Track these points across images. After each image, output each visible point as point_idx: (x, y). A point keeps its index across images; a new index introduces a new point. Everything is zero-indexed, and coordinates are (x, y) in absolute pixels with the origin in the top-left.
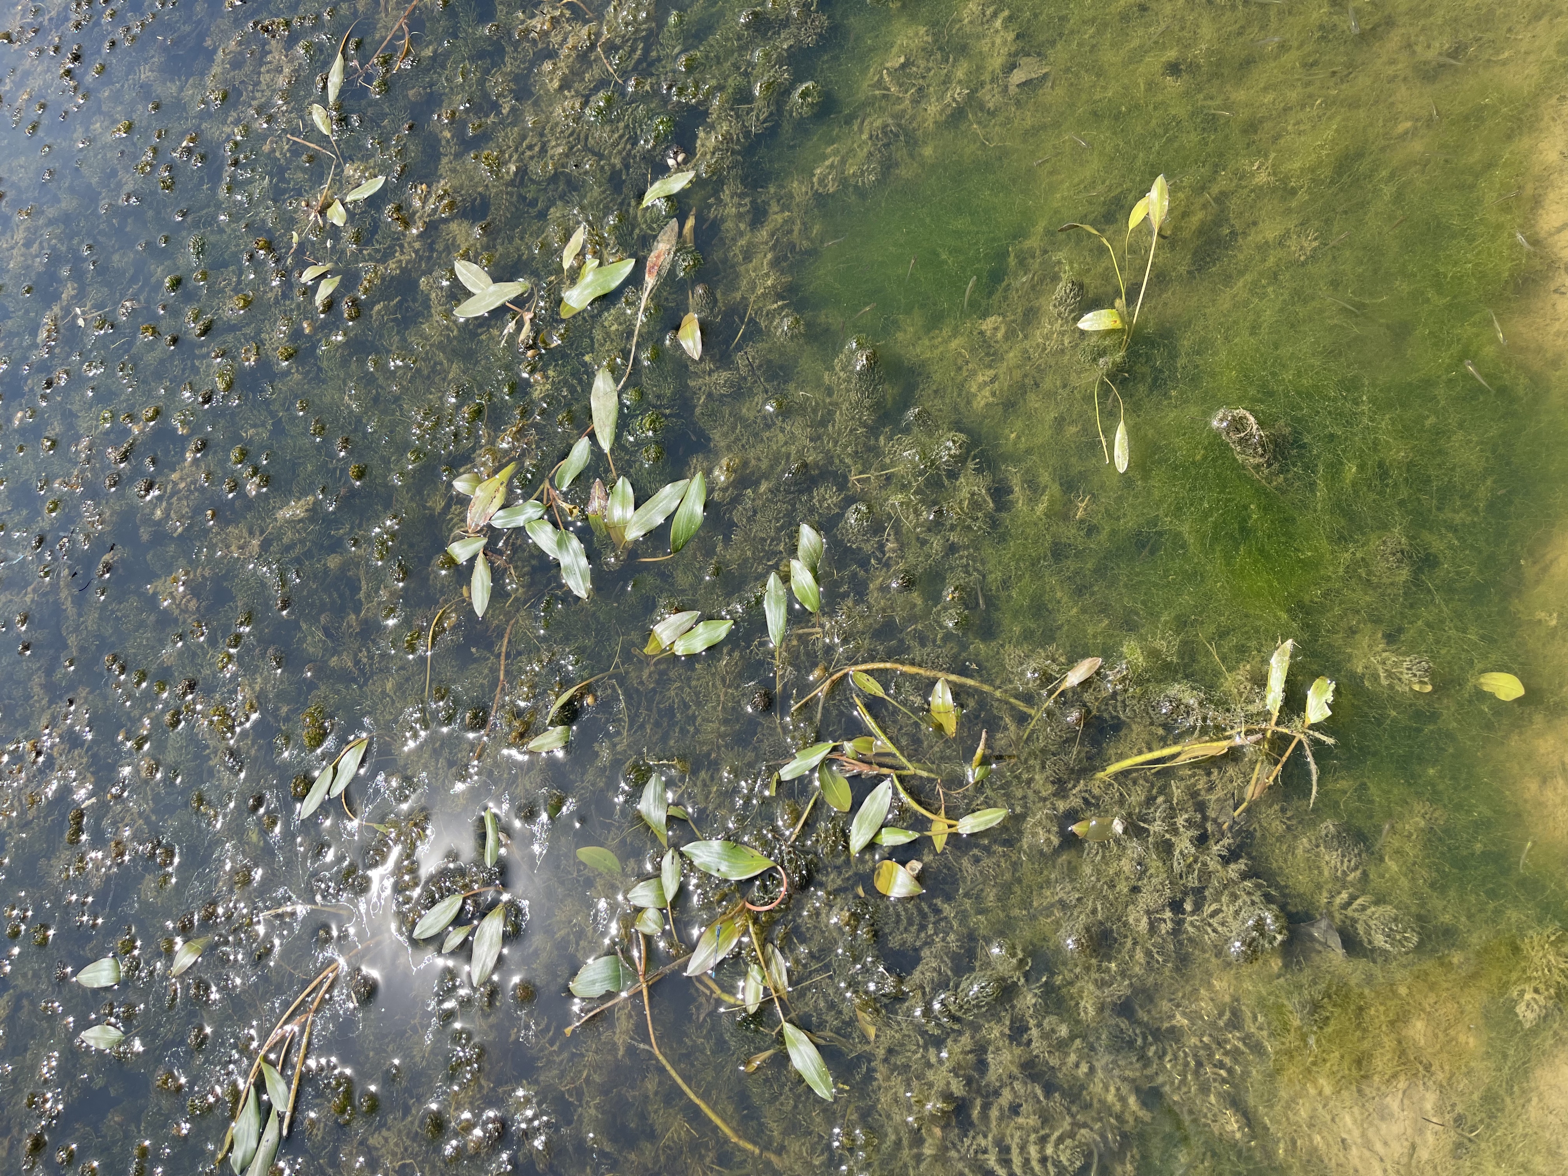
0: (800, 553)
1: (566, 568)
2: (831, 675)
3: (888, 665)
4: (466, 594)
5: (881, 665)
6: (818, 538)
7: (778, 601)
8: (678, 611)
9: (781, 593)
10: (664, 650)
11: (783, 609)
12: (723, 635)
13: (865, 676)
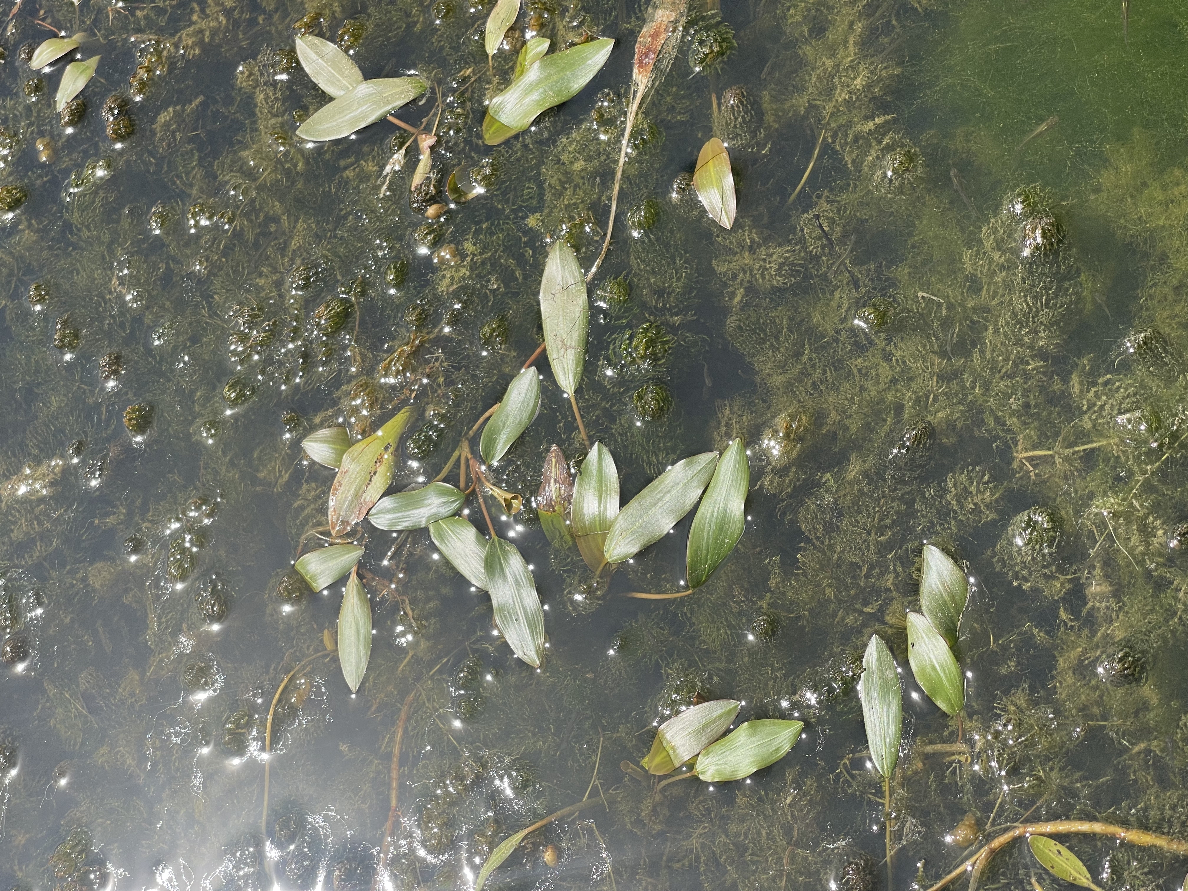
0: (924, 602)
3: (1097, 827)
9: (890, 674)
11: (895, 705)
13: (1054, 846)
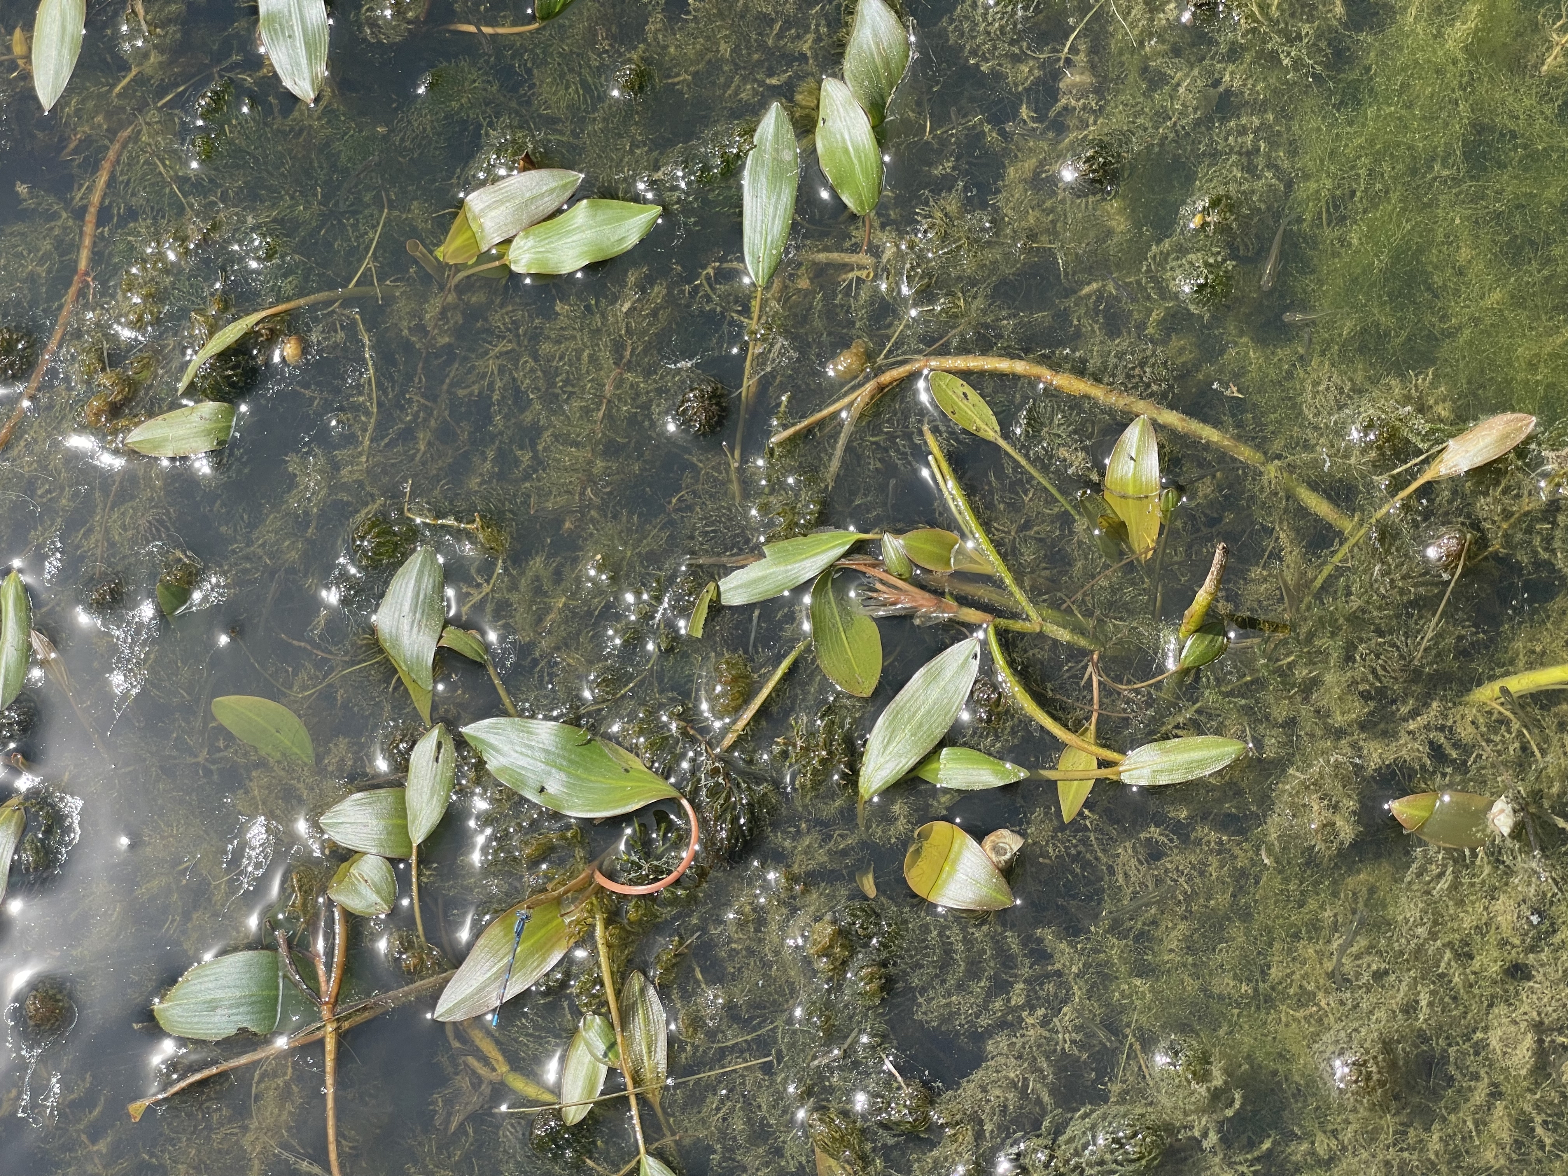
0: (849, 65)
1: (272, 18)
2: (879, 371)
3: (1020, 367)
4: (18, 49)
5: (1004, 365)
6: (899, 31)
7: (777, 176)
8: (531, 163)
9: (787, 156)
10: (484, 257)
11: (787, 196)
12: (633, 239)
13: (960, 386)
